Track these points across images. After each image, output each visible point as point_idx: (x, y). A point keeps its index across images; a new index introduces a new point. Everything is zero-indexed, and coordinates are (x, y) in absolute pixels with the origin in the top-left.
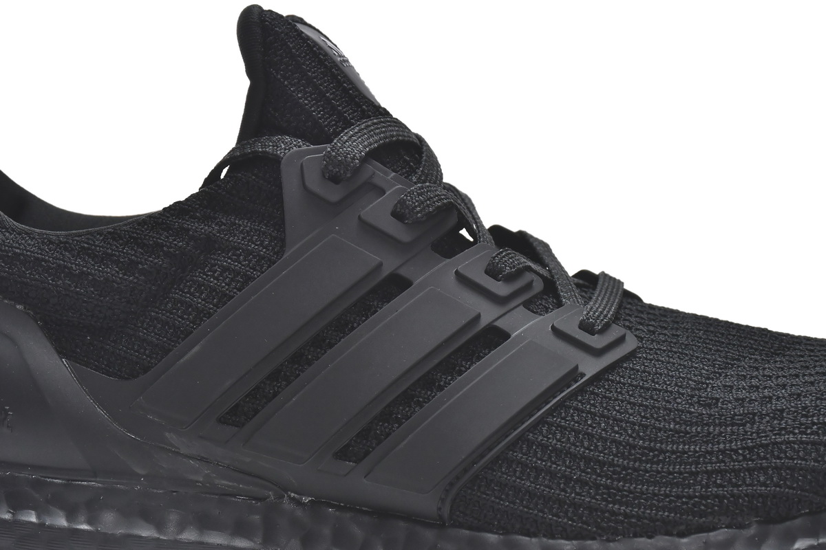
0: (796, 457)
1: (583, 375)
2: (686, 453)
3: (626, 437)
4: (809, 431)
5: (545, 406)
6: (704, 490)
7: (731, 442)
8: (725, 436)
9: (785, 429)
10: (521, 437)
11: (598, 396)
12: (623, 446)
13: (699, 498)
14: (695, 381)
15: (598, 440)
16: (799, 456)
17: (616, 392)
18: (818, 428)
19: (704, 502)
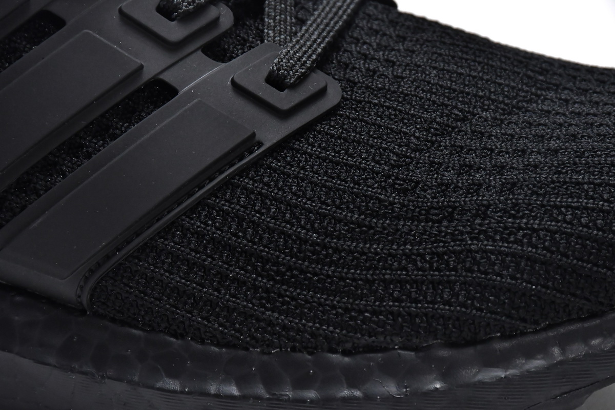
0: (491, 271)
1: (260, 144)
2: (364, 254)
3: (297, 228)
4: (512, 239)
5: (229, 168)
6: (377, 303)
7: (420, 243)
8: (414, 236)
9: (485, 232)
10: (201, 203)
11: (275, 172)
12: (292, 240)
13: (370, 314)
14: (397, 154)
15: (264, 230)
16: (494, 270)
17: (298, 166)
18: (524, 236)
19: (375, 319)
